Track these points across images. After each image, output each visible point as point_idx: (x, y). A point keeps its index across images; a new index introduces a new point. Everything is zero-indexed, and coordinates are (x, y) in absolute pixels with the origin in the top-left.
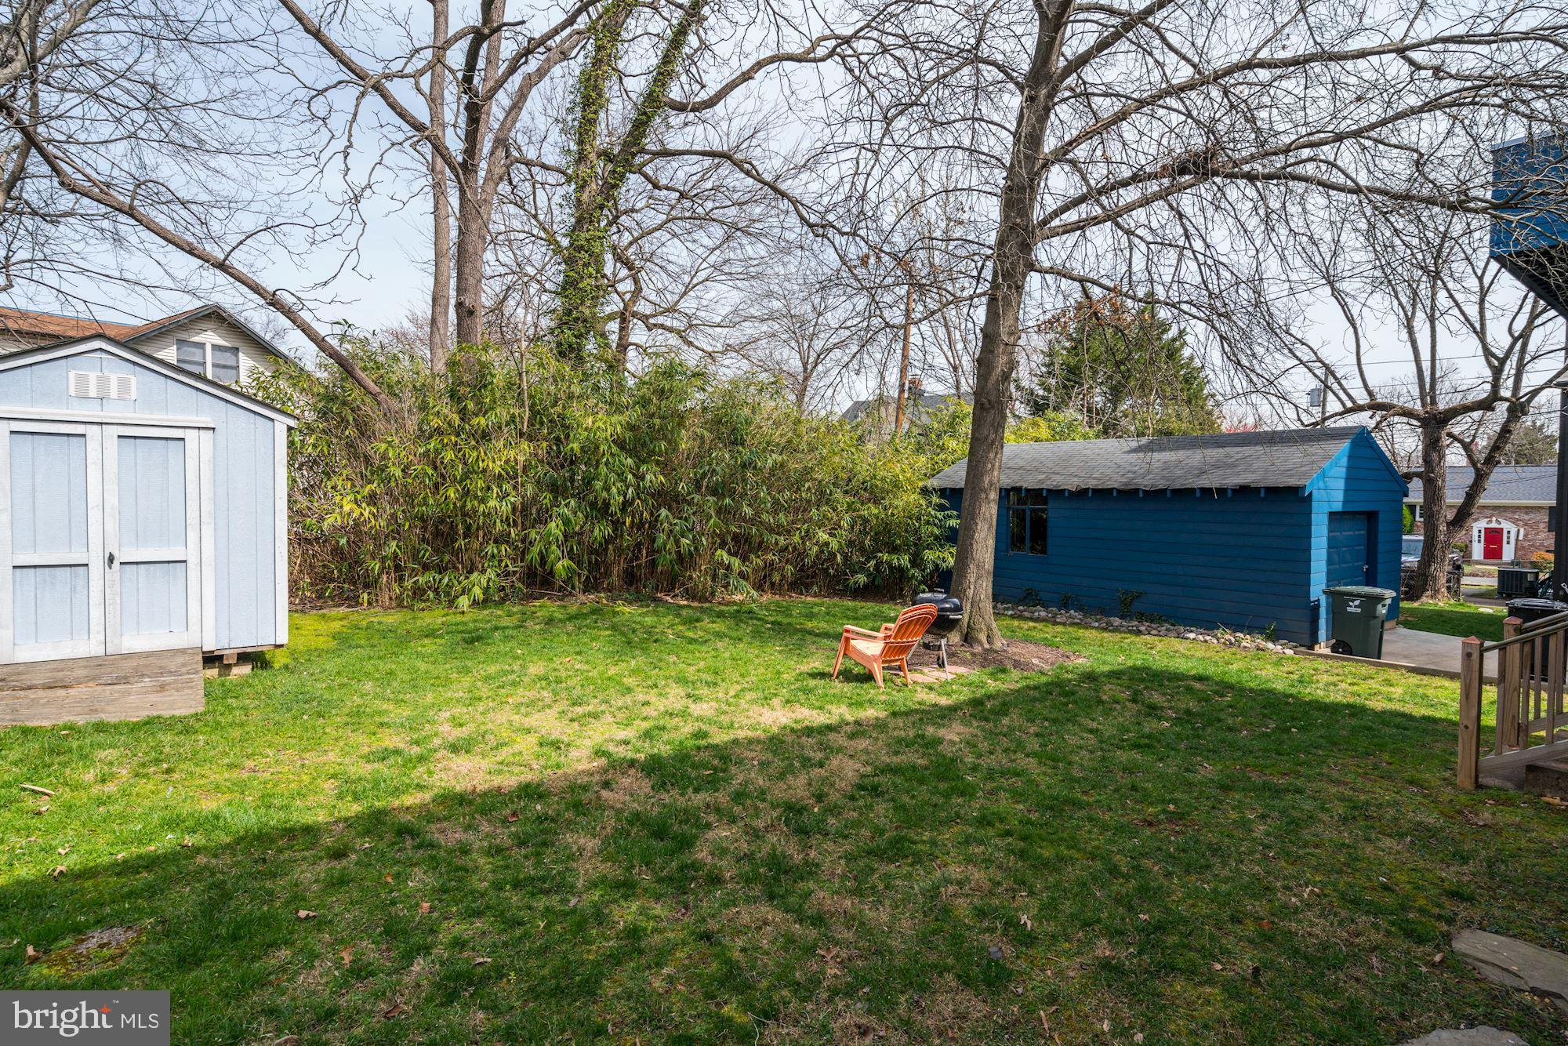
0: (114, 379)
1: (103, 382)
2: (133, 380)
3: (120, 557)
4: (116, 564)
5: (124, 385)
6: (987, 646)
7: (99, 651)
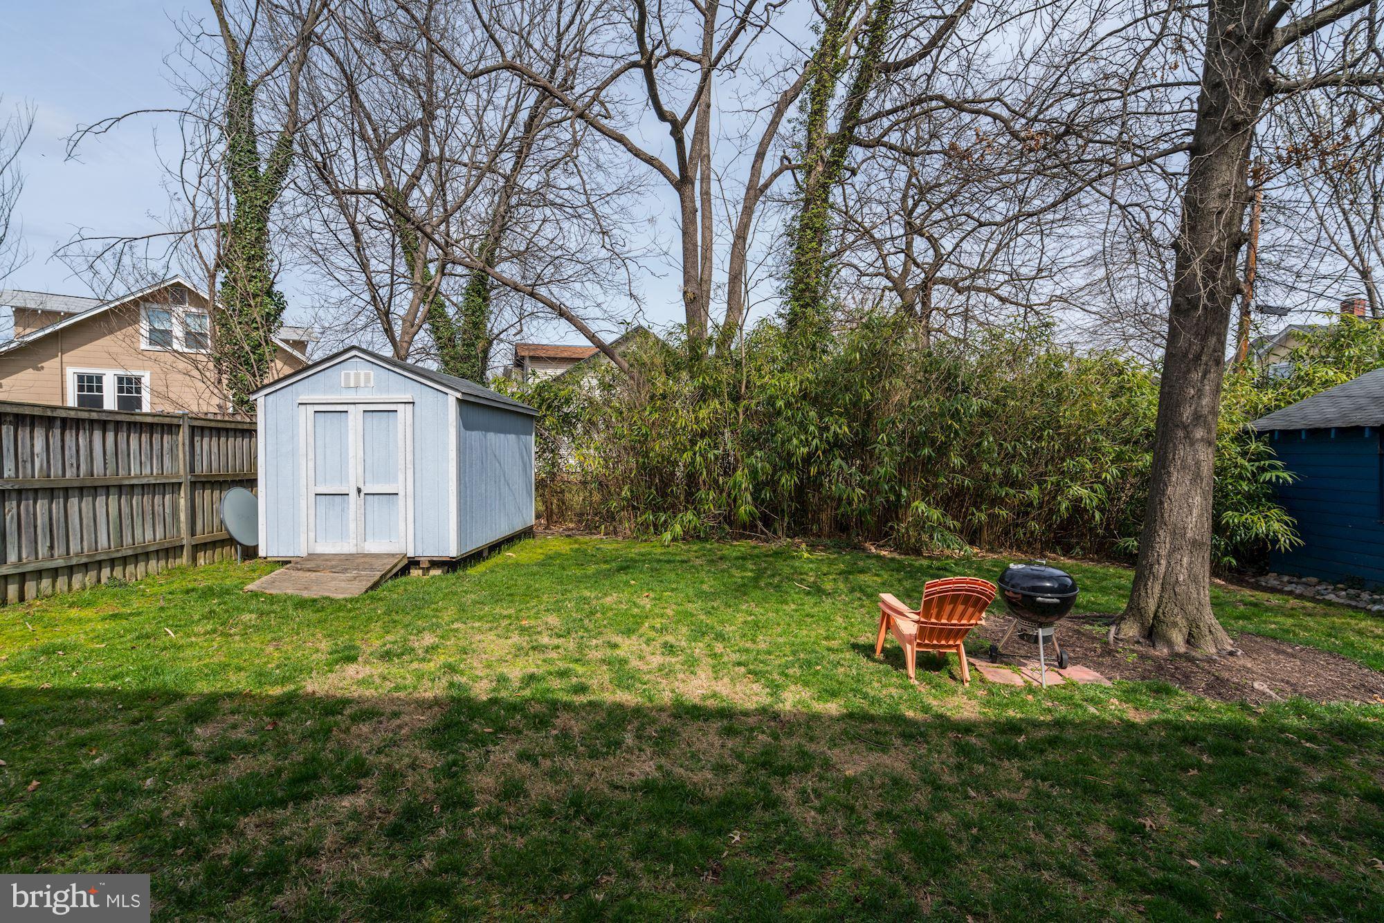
0: (362, 373)
1: (357, 376)
2: (372, 373)
3: (365, 491)
4: (362, 495)
5: (367, 377)
6: (1181, 648)
7: (353, 550)
